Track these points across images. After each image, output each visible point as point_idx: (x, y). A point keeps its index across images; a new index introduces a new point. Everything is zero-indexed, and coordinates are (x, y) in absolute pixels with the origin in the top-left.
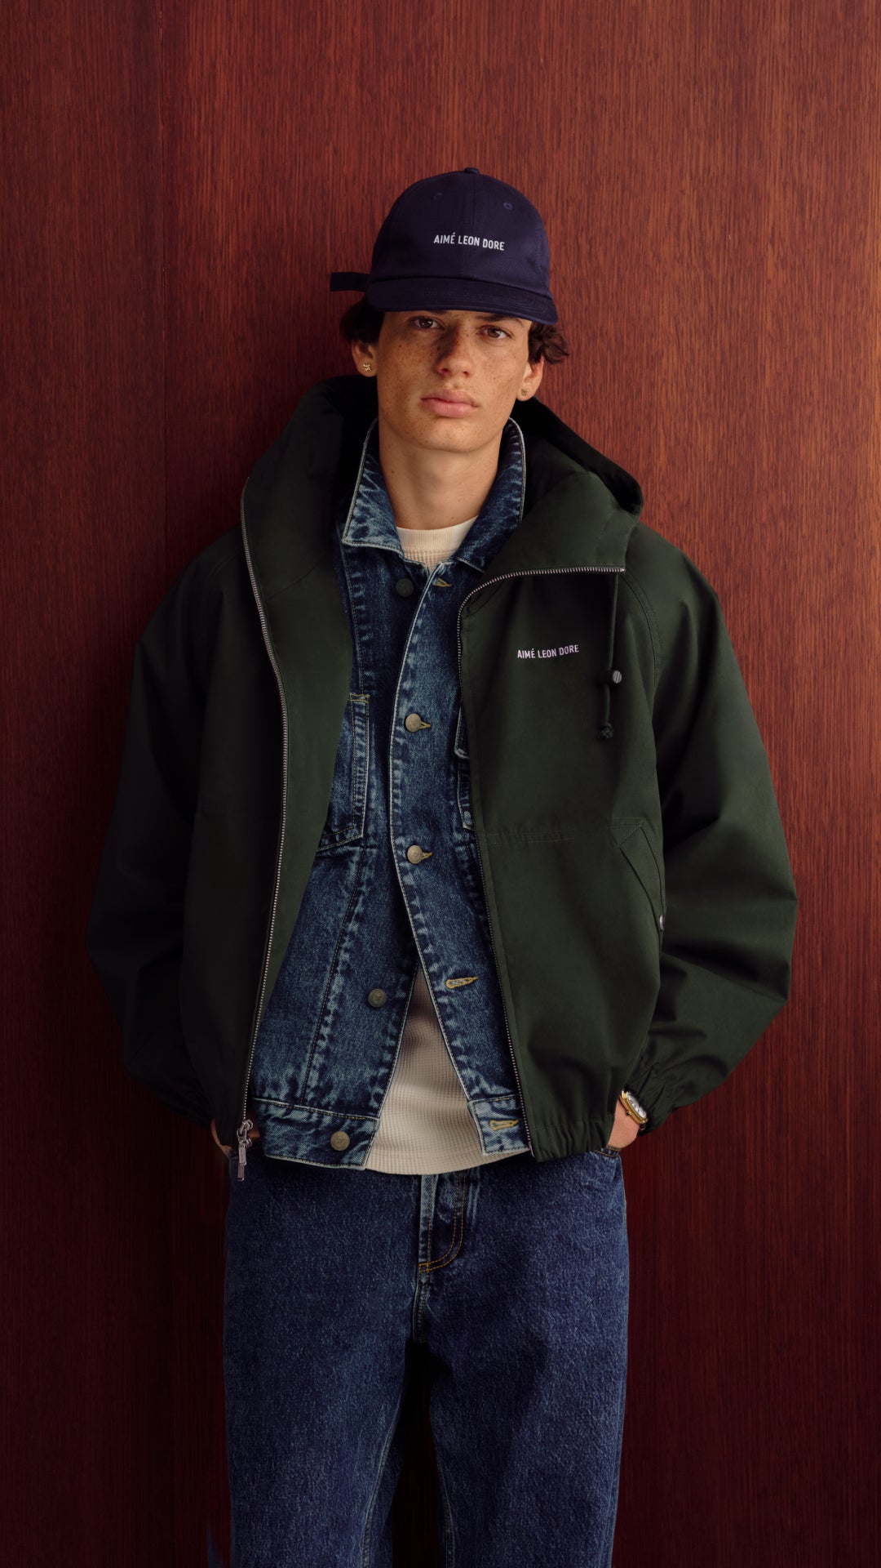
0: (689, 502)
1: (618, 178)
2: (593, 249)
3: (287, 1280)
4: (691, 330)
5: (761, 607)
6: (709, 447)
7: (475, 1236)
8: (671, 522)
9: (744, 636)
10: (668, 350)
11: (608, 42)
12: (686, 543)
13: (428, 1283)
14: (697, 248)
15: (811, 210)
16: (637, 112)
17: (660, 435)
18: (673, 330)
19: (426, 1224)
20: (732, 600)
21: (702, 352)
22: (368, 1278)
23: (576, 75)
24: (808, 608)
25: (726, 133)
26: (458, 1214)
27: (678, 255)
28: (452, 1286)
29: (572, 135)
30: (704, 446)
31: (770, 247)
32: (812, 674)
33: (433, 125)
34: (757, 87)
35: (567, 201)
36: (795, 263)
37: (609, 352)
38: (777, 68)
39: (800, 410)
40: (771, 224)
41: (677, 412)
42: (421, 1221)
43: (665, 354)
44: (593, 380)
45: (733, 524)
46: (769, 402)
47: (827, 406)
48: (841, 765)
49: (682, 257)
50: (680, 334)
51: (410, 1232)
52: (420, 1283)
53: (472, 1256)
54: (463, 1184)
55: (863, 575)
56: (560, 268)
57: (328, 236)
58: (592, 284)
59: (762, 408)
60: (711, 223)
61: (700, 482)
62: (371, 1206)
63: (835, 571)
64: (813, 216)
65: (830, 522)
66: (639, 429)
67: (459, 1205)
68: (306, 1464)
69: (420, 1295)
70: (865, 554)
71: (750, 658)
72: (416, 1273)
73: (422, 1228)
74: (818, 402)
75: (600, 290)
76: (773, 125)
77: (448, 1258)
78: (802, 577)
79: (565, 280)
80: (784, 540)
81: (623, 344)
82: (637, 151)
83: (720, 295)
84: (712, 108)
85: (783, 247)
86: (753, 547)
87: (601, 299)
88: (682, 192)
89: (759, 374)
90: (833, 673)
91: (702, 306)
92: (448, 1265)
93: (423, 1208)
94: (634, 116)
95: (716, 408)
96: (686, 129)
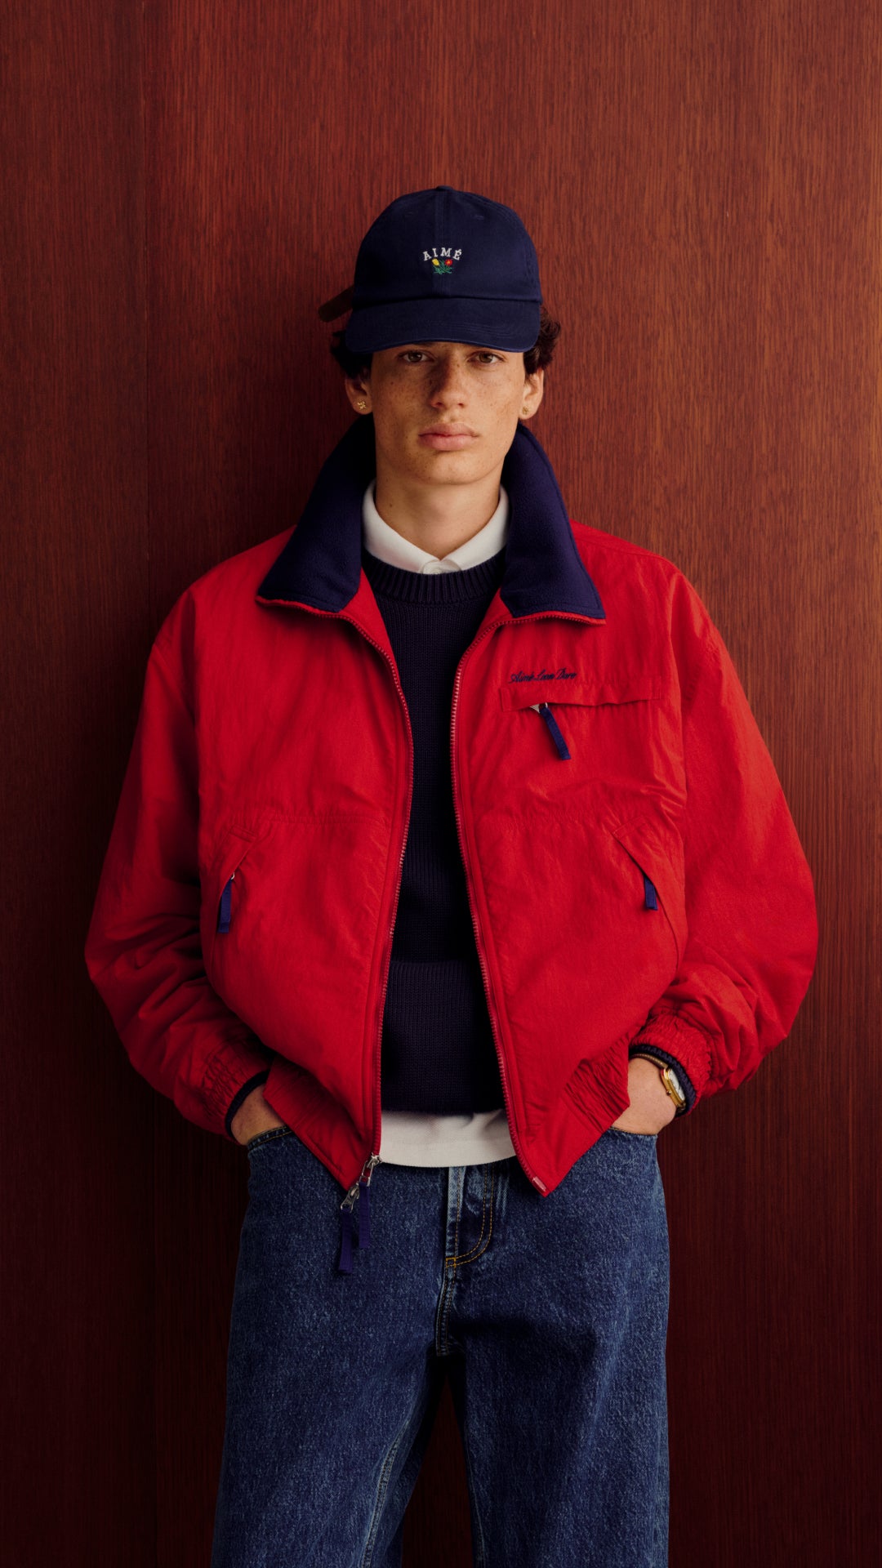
0: (686, 487)
1: (612, 154)
2: (587, 227)
3: (306, 1274)
4: (688, 311)
5: (761, 595)
6: (707, 429)
7: (505, 1228)
8: (667, 506)
9: (742, 624)
10: (664, 330)
11: (602, 14)
12: (683, 528)
13: (455, 1279)
14: (694, 226)
15: (811, 187)
16: (632, 87)
17: (656, 418)
18: (668, 309)
19: (454, 1215)
20: (730, 587)
21: (699, 332)
22: (392, 1273)
23: (570, 48)
24: (809, 596)
25: (724, 109)
26: (487, 1205)
27: (674, 232)
28: (479, 1282)
29: (565, 110)
30: (702, 429)
31: (769, 225)
32: (813, 662)
33: (423, 100)
34: (756, 59)
35: (560, 177)
36: (795, 240)
37: (603, 332)
38: (776, 41)
39: (800, 392)
40: (770, 200)
41: (673, 393)
42: (449, 1212)
43: (661, 334)
44: (587, 361)
45: (731, 509)
46: (768, 384)
47: (828, 386)
48: (843, 757)
49: (678, 234)
50: (676, 314)
51: (437, 1225)
52: (447, 1279)
53: (502, 1249)
54: (491, 1174)
55: (865, 561)
56: (553, 246)
57: (314, 215)
58: (586, 263)
59: (761, 389)
60: (708, 199)
61: (697, 465)
62: (395, 1197)
63: (836, 557)
64: (814, 192)
65: (832, 508)
66: (635, 411)
67: (488, 1196)
68: (311, 1469)
69: (446, 1292)
70: (867, 540)
71: (749, 647)
72: (443, 1268)
73: (450, 1219)
74: (819, 384)
75: (594, 268)
76: (772, 100)
77: (476, 1252)
78: (803, 563)
79: (558, 258)
80: (783, 525)
81: (617, 324)
82: (632, 127)
83: (718, 275)
84: (709, 81)
85: (782, 224)
86: (751, 532)
87: (595, 278)
88: (679, 167)
89: (758, 354)
90: (834, 662)
91: (700, 285)
92: (476, 1260)
93: (451, 1198)
94: (629, 89)
95: (713, 389)
96: (682, 104)
